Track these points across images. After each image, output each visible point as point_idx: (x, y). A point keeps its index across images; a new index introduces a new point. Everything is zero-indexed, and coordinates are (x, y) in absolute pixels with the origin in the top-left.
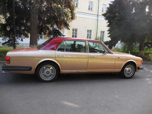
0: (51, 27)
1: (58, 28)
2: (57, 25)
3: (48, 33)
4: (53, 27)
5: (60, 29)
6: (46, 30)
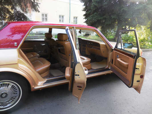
0: (12, 9)
1: (23, 11)
2: (21, 7)
3: (8, 18)
4: (16, 9)
5: (26, 12)
6: (5, 14)
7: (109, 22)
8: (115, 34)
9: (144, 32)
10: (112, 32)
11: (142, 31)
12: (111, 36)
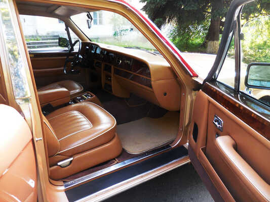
7: (193, 6)
8: (205, 35)
9: (264, 30)
10: (199, 30)
11: (260, 27)
12: (197, 38)
